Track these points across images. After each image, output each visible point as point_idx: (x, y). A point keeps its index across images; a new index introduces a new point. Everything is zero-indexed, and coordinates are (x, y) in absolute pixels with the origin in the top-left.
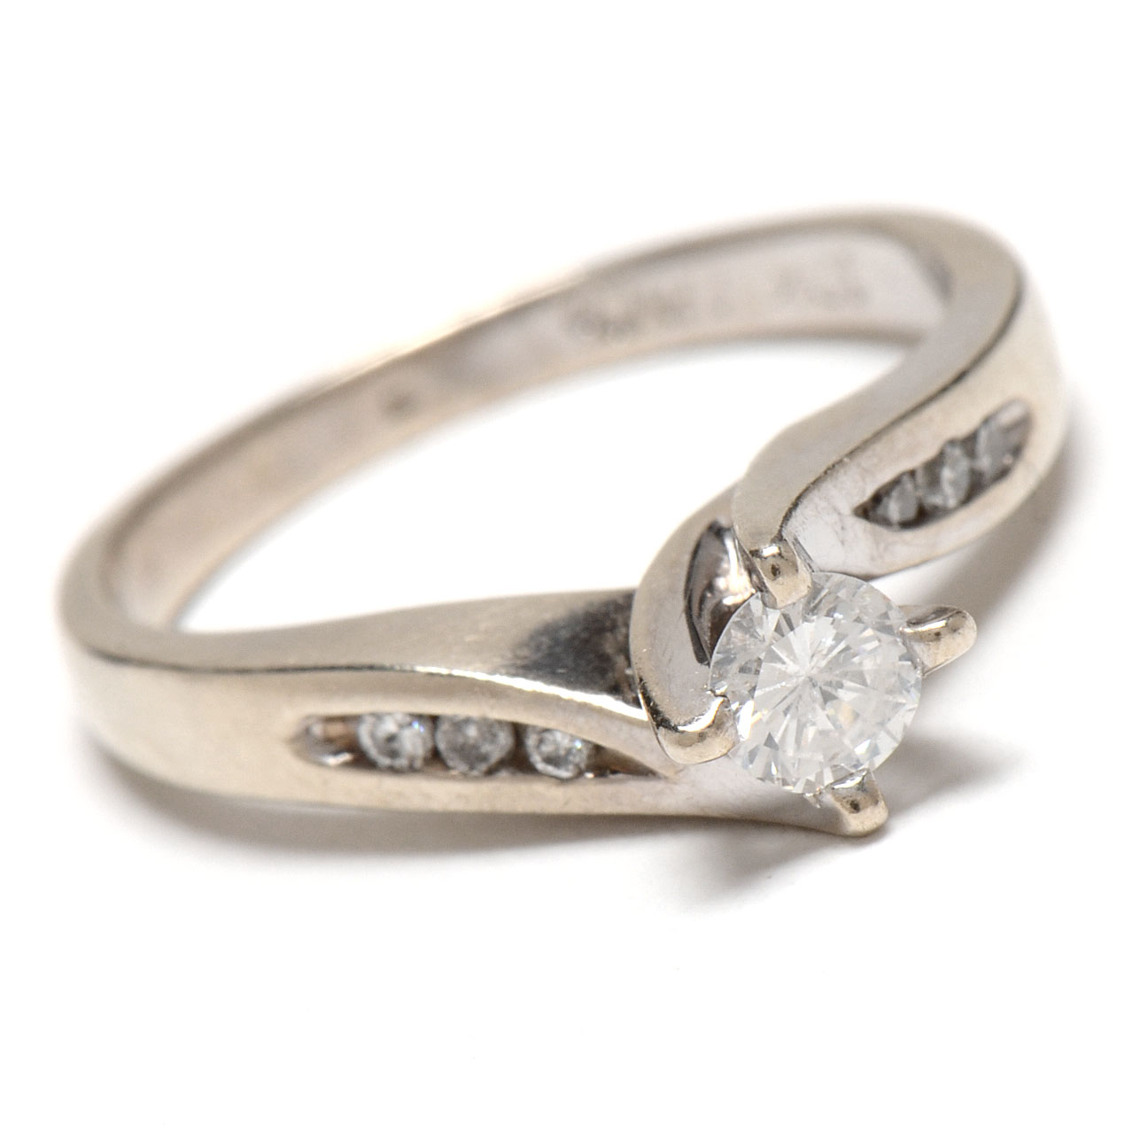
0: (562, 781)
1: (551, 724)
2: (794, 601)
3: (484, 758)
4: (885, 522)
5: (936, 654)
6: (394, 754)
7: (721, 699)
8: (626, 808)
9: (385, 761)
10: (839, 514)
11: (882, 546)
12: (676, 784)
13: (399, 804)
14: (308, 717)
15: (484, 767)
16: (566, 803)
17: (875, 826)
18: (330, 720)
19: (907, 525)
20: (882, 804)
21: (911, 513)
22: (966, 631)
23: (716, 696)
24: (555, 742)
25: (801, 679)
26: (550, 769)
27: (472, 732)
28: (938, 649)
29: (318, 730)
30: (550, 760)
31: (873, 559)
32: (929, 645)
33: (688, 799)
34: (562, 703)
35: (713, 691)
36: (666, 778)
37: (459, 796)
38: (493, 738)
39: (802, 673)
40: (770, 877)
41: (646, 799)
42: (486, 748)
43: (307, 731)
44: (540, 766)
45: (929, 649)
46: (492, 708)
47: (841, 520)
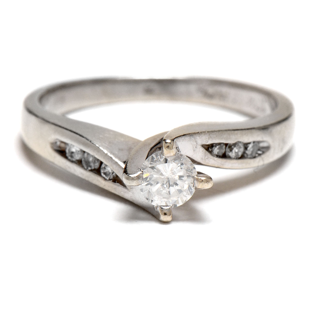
0: (105, 179)
1: (107, 164)
2: (169, 156)
3: (91, 167)
4: (211, 152)
5: (199, 185)
6: (72, 157)
7: (142, 172)
8: (117, 193)
9: (70, 158)
10: (197, 143)
11: (206, 157)
12: (129, 191)
13: (68, 170)
14: (57, 139)
15: (90, 168)
16: (104, 186)
17: (167, 221)
18: (62, 142)
19: (218, 156)
20: (171, 216)
21: (221, 154)
22: (209, 183)
23: (141, 171)
24: (108, 170)
25: (166, 177)
26: (104, 176)
27: (91, 159)
28: (200, 184)
29: (58, 143)
30: (105, 174)
31: (202, 159)
32: (198, 182)
33: (131, 197)
34: (112, 160)
35: (141, 170)
36: (128, 189)
37: (81, 173)
38: (94, 163)
39: (166, 176)
40: (136, 222)
41: (122, 192)
42: (92, 164)
43: (56, 143)
44: (102, 174)
45: (198, 183)
46: (96, 154)
47: (196, 145)
